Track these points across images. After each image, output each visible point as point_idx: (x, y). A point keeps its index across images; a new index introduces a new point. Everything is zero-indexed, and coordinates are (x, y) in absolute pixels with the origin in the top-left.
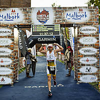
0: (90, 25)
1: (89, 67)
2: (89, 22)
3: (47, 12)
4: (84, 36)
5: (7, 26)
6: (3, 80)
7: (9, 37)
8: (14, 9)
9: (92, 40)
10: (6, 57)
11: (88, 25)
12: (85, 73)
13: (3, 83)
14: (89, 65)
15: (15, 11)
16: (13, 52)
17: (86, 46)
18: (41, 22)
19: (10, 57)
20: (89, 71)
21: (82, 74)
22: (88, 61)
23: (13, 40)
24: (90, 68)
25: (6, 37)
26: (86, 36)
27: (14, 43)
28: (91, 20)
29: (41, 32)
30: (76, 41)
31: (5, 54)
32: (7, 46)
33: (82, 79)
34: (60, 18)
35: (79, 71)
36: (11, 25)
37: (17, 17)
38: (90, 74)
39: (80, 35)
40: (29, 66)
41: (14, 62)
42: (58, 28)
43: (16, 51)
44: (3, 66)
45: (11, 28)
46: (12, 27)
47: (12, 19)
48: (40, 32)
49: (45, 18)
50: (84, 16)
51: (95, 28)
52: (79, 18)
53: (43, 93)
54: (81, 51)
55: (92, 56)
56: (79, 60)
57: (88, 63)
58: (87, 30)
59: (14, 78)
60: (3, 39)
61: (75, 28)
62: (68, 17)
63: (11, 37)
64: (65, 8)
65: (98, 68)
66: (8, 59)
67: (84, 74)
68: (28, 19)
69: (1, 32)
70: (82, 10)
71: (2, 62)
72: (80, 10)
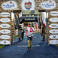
2: (55, 9)
4: (52, 17)
5: (7, 11)
6: (5, 42)
8: (11, 1)
10: (7, 29)
11: (55, 11)
14: (55, 34)
15: (12, 2)
16: (11, 26)
17: (53, 23)
18: (27, 9)
19: (9, 29)
22: (54, 32)
23: (11, 19)
24: (55, 36)
25: (7, 17)
26: (53, 17)
27: (11, 21)
29: (27, 15)
30: (47, 20)
31: (6, 27)
32: (7, 23)
33: (51, 42)
34: (38, 6)
35: (49, 38)
36: (10, 11)
37: (13, 6)
39: (50, 17)
40: (20, 34)
41: (12, 32)
43: (13, 26)
44: (5, 34)
46: (10, 12)
47: (10, 7)
52: (49, 6)
55: (56, 29)
56: (49, 31)
57: (54, 33)
59: (11, 41)
60: (5, 19)
63: (10, 17)
66: (8, 30)
67: (52, 39)
68: (20, 7)
69: (4, 15)
70: (51, 2)
71: (5, 32)
72: (50, 2)
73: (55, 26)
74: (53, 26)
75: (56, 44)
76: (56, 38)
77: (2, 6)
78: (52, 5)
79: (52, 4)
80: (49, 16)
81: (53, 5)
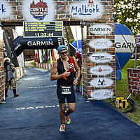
0: (103, 22)
1: (102, 79)
2: (102, 19)
3: (45, 4)
4: (96, 37)
9: (105, 43)
11: (100, 23)
14: (102, 76)
17: (97, 50)
20: (102, 84)
21: (93, 88)
22: (100, 71)
24: (104, 81)
26: (98, 37)
28: (104, 16)
30: (84, 44)
34: (63, 12)
35: (89, 85)
37: (1, 10)
38: (104, 88)
39: (91, 37)
42: (60, 27)
43: (1, 60)
48: (36, 32)
50: (95, 11)
52: (89, 13)
53: (43, 116)
55: (105, 64)
56: (89, 70)
58: (99, 29)
61: (82, 27)
65: (114, 79)
67: (96, 89)
68: (18, 13)
72: (90, 2)
73: (101, 58)
74: (98, 58)
76: (105, 86)
79: (95, 8)
80: (88, 34)
81: (97, 10)
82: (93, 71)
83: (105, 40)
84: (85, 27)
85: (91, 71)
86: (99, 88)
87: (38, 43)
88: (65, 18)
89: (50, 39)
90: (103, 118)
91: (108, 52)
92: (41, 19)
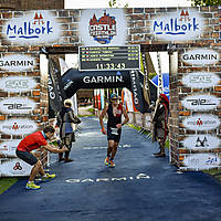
0: (204, 46)
1: (202, 138)
2: (203, 41)
3: (113, 19)
4: (192, 70)
5: (24, 50)
7: (29, 73)
8: (39, 12)
9: (208, 79)
10: (24, 116)
12: (195, 148)
13: (18, 173)
14: (203, 133)
15: (41, 17)
16: (39, 107)
17: (196, 91)
19: (32, 118)
20: (202, 145)
21: (187, 152)
22: (200, 123)
23: (38, 80)
24: (205, 140)
25: (23, 74)
26: (197, 70)
27: (40, 87)
28: (206, 35)
29: (100, 62)
30: (173, 81)
32: (26, 94)
34: (139, 31)
35: (181, 146)
36: (34, 48)
38: (206, 152)
39: (184, 69)
42: (135, 54)
43: (45, 105)
44: (19, 137)
45: (33, 55)
46: (36, 52)
47: (34, 34)
48: (98, 62)
49: (107, 33)
51: (214, 53)
52: (181, 31)
54: (186, 103)
55: (208, 112)
56: (181, 121)
57: (201, 128)
61: (170, 53)
62: (158, 29)
63: (35, 74)
64: (150, 10)
69: (13, 63)
70: (187, 14)
71: (16, 127)
72: (182, 14)
74: (196, 102)
75: (208, 167)
77: (4, 32)
78: (190, 26)
79: (192, 23)
80: (179, 65)
81: (195, 27)
82: (188, 123)
83: (208, 74)
84: (176, 54)
85: (185, 123)
86: (197, 152)
87: (100, 79)
88: (143, 39)
89: (119, 73)
90: (205, 201)
91: (212, 93)
92: (106, 42)
